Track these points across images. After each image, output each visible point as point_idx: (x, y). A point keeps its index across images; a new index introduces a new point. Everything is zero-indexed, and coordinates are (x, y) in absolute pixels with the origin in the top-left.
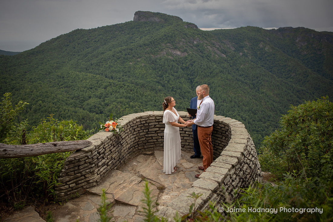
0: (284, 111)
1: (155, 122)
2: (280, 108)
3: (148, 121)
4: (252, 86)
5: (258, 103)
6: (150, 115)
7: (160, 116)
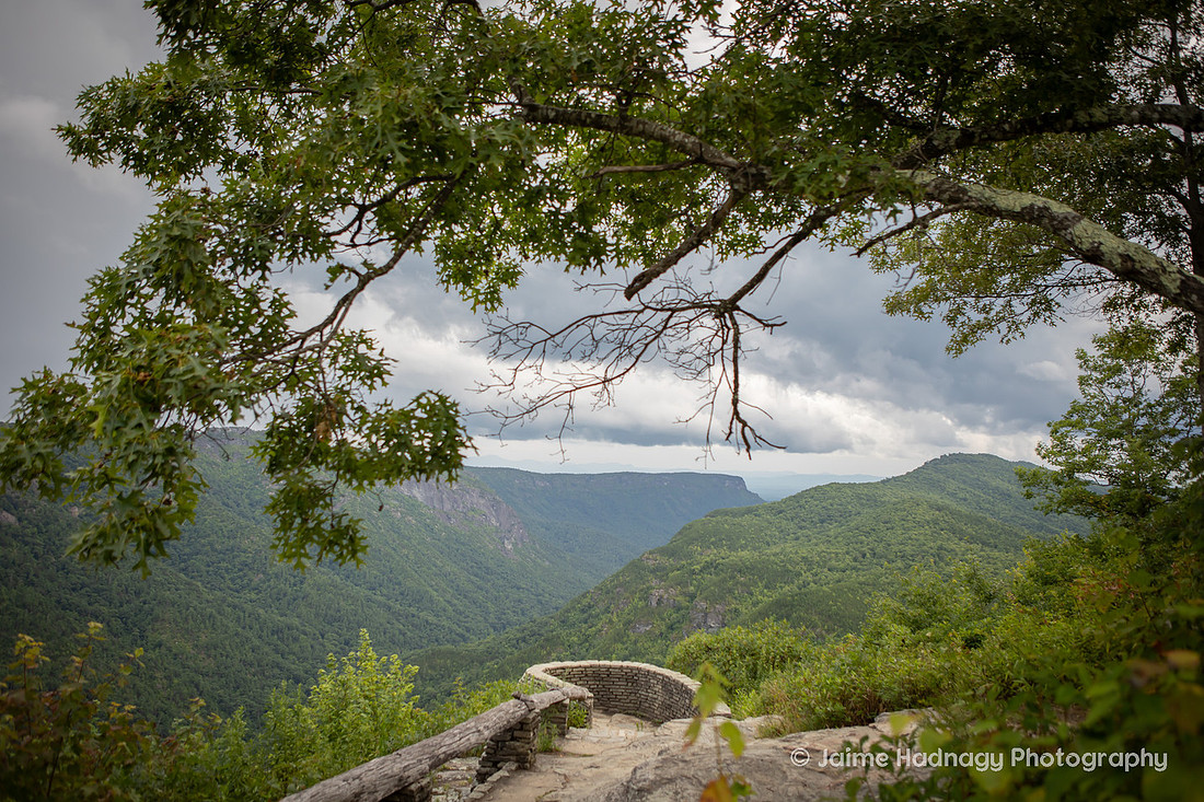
0: (232, 704)
2: (221, 692)
4: (117, 624)
5: (142, 685)
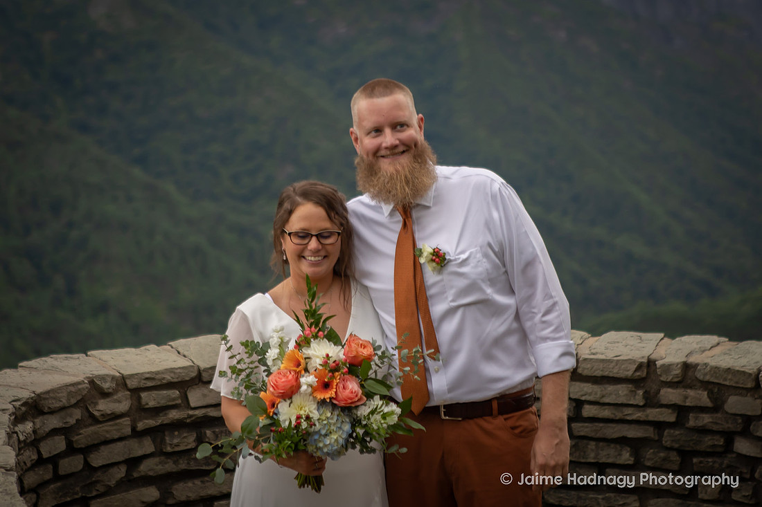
1: (137, 434)
3: (84, 437)
6: (92, 382)
7: (170, 385)
